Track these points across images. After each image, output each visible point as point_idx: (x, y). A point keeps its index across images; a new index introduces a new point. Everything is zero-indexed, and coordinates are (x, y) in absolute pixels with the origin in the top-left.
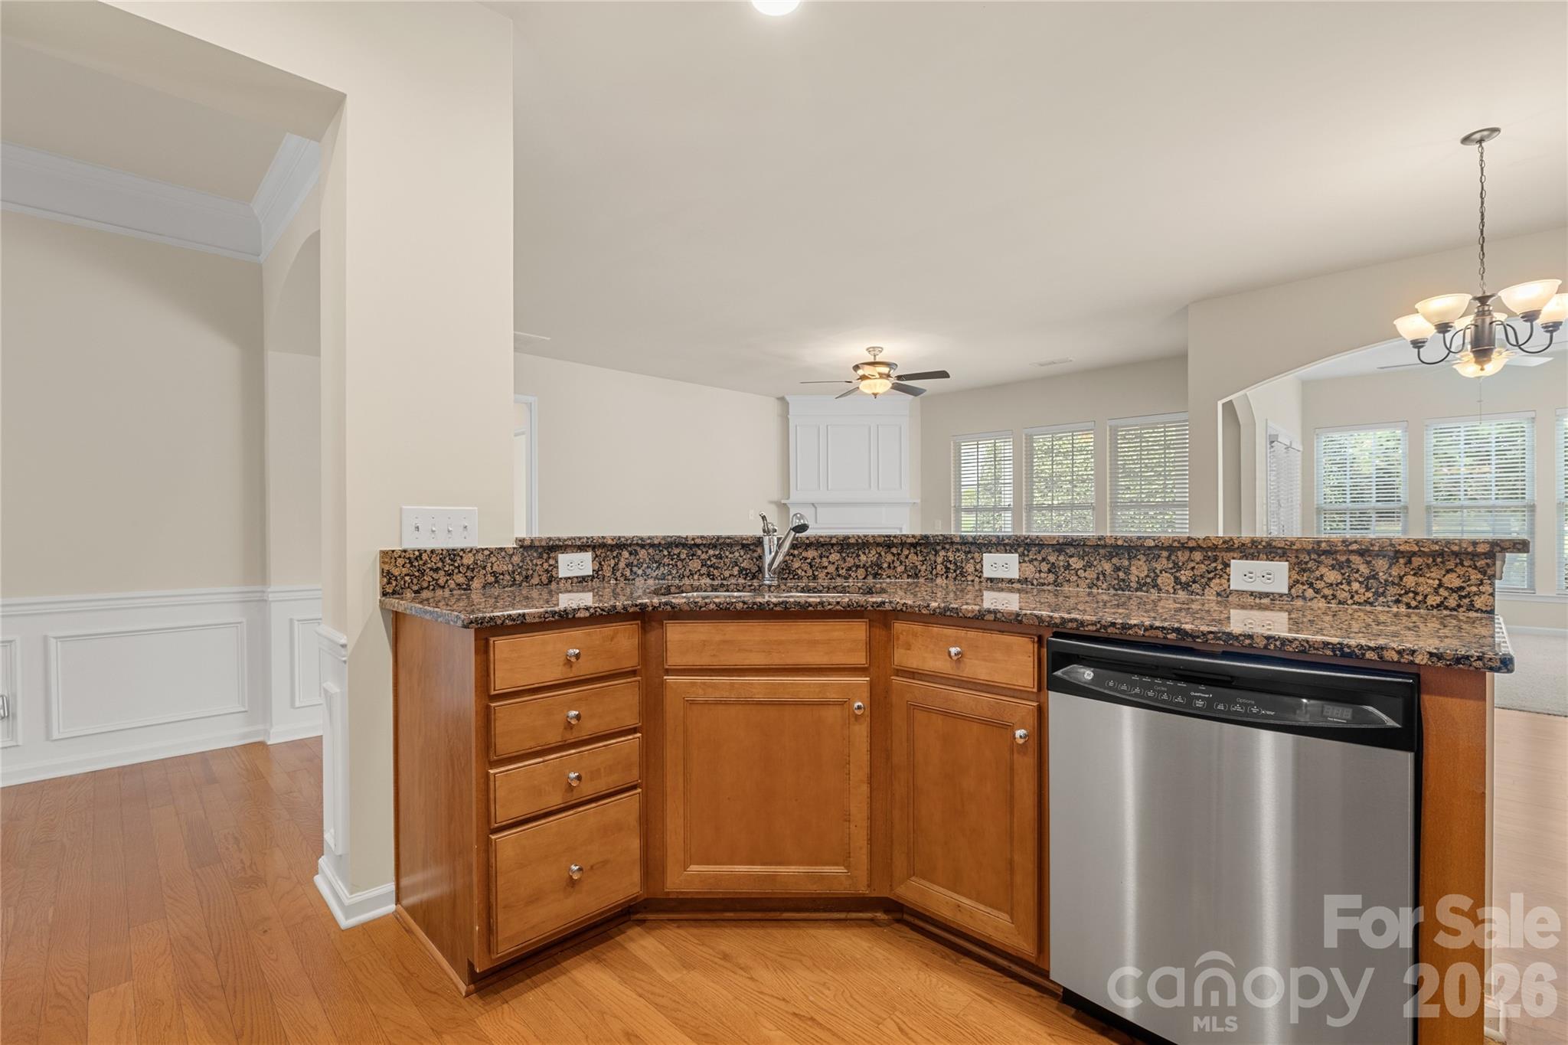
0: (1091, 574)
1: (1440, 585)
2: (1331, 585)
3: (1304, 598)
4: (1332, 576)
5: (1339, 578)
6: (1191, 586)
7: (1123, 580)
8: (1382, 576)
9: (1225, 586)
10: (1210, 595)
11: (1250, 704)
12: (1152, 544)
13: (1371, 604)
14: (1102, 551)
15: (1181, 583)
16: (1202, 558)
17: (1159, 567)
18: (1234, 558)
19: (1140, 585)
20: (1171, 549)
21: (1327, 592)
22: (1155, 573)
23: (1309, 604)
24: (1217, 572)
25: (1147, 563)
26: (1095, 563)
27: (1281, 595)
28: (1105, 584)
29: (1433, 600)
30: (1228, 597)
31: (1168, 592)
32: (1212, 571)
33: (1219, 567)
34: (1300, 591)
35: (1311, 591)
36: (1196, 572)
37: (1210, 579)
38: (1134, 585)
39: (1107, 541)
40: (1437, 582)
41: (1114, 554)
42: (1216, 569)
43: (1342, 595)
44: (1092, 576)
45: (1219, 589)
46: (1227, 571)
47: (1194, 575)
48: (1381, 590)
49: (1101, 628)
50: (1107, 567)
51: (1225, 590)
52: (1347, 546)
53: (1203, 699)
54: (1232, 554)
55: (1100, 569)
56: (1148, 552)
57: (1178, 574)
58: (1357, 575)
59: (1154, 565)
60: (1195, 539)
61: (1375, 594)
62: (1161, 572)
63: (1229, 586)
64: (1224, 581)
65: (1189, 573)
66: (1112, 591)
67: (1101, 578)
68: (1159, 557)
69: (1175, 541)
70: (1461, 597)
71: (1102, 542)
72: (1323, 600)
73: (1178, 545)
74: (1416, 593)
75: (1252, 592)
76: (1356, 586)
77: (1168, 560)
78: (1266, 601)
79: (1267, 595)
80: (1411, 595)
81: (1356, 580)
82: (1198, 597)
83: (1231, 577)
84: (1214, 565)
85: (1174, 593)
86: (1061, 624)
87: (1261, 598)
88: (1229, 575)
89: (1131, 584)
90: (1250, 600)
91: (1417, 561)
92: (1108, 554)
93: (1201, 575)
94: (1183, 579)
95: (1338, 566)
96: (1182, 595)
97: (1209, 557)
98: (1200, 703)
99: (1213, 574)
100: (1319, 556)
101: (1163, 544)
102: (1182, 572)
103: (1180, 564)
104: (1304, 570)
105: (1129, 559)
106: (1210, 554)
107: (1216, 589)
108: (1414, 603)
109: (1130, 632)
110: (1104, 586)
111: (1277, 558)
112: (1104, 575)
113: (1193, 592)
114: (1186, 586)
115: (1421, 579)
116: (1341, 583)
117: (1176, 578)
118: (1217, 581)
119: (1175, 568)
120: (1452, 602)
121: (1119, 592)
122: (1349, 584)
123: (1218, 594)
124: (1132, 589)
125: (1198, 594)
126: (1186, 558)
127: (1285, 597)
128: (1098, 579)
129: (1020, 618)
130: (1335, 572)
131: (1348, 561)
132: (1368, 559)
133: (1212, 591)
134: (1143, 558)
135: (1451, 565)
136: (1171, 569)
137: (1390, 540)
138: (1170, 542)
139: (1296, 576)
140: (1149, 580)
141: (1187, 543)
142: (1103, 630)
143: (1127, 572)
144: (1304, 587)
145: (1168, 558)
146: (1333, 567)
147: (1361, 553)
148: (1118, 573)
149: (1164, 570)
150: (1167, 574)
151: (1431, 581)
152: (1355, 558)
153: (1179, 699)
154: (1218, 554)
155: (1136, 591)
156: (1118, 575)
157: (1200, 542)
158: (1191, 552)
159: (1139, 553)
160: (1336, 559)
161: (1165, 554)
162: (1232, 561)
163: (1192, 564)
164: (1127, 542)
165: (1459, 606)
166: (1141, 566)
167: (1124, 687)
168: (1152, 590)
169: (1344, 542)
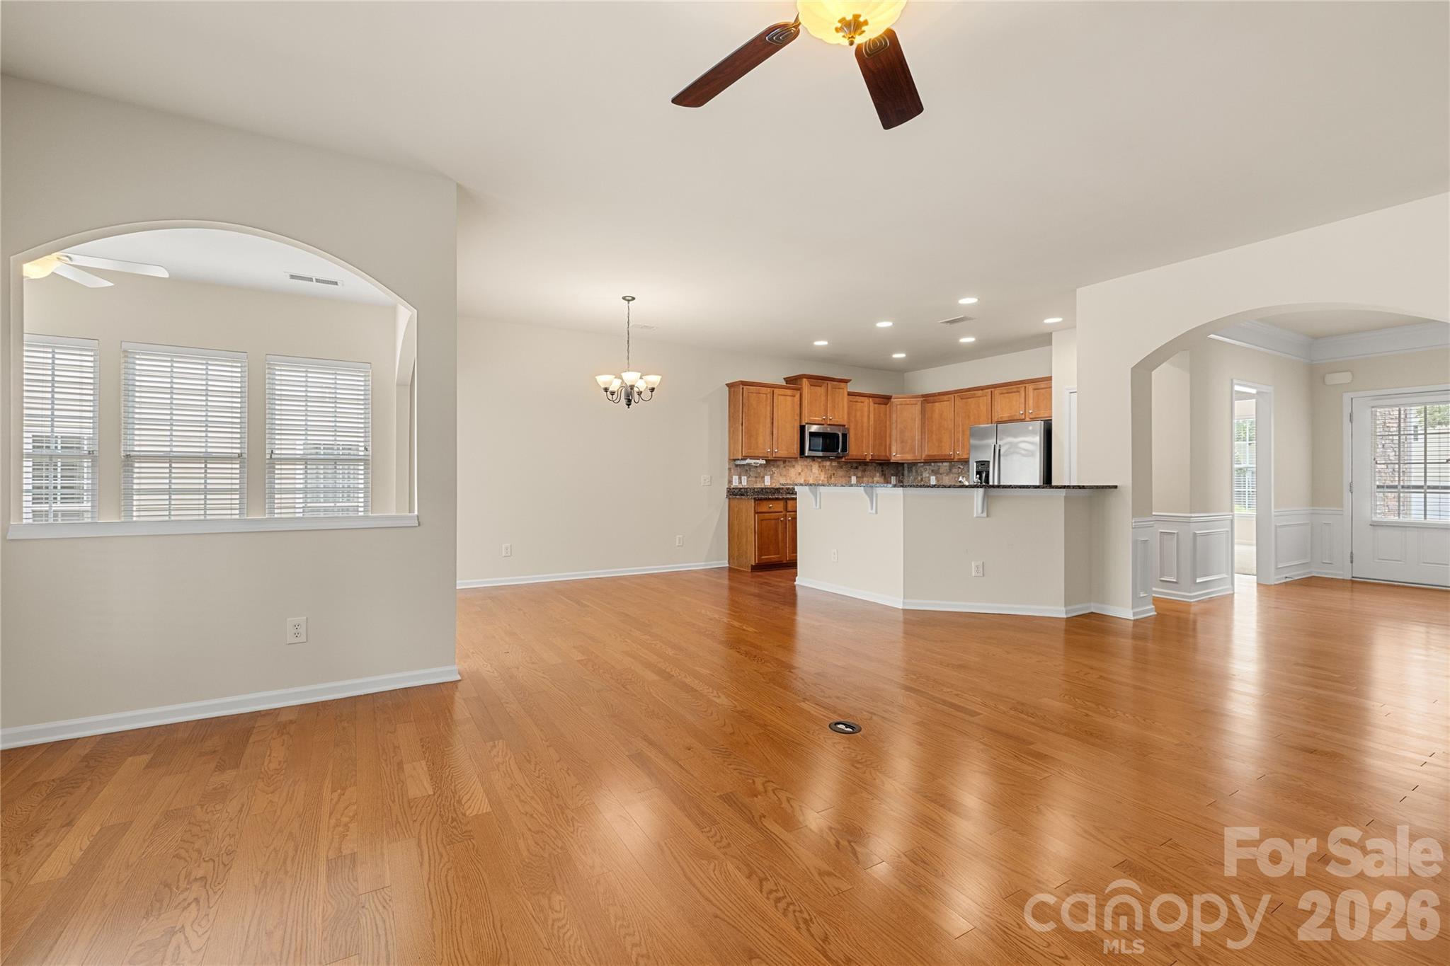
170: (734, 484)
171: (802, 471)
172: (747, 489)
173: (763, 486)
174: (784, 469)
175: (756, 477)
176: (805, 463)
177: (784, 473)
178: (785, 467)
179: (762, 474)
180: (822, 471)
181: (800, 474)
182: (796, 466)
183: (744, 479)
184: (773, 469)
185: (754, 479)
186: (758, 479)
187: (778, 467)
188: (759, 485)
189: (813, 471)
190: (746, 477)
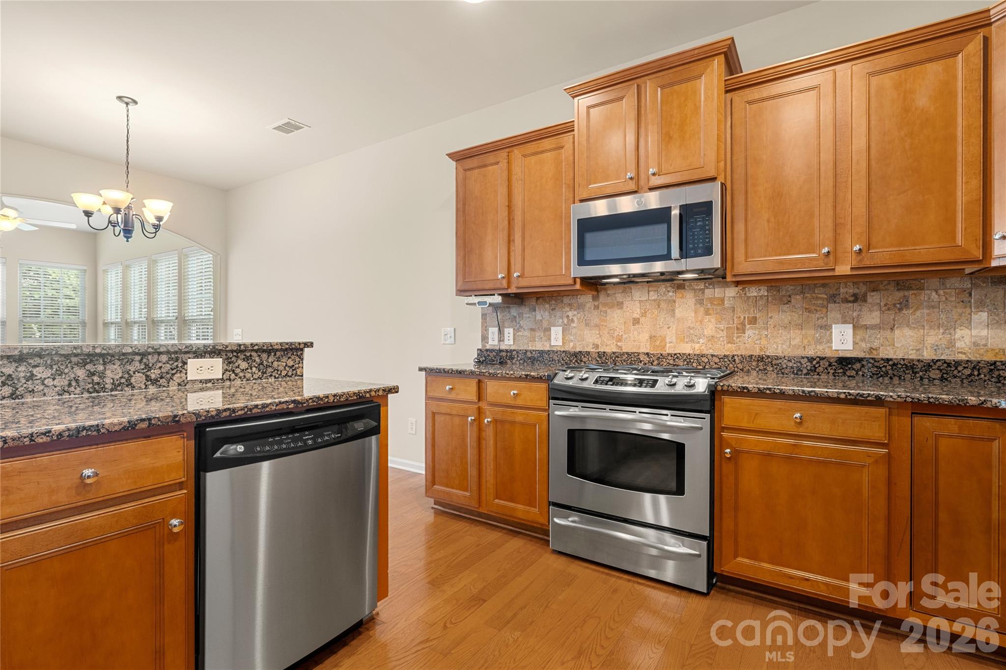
0: (61, 382)
1: (286, 365)
2: (243, 370)
3: (230, 380)
4: (244, 365)
5: (247, 365)
6: (159, 381)
7: (98, 384)
8: (265, 363)
9: (184, 378)
10: (173, 387)
11: (330, 434)
12: (130, 350)
13: (261, 378)
14: (74, 359)
15: (151, 380)
16: (167, 359)
17: (132, 369)
18: (189, 358)
19: (115, 386)
20: (144, 355)
21: (241, 374)
22: (129, 374)
23: (233, 383)
24: (178, 369)
25: (122, 366)
26: (66, 371)
27: (218, 380)
28: (79, 389)
29: (284, 373)
30: (185, 385)
31: (140, 388)
32: (175, 369)
33: (180, 365)
34: (228, 376)
35: (233, 375)
36: (163, 370)
37: (173, 374)
38: (109, 386)
39: (84, 349)
40: (285, 364)
41: (88, 361)
42: (177, 366)
43: (248, 375)
44: (62, 383)
45: (179, 381)
46: (185, 367)
47: (161, 372)
48: (264, 371)
49: (247, 411)
50: (81, 373)
51: (183, 381)
52: (253, 347)
53: (310, 439)
54: (188, 355)
55: (73, 376)
56: (122, 357)
57: (149, 373)
58: (254, 363)
59: (128, 367)
60: (165, 346)
61: (262, 373)
62: (134, 373)
63: (187, 378)
64: (183, 375)
65: (158, 372)
66: (86, 395)
67: (74, 383)
68: (133, 360)
69: (150, 347)
70: (293, 370)
71: (79, 351)
72: (239, 379)
73: (152, 350)
74: (278, 370)
75: (201, 380)
76: (254, 369)
77: (140, 363)
78: (209, 385)
79: (210, 381)
80: (276, 371)
81: (254, 366)
82: (164, 389)
83: (188, 371)
84: (176, 364)
85: (145, 388)
86: (217, 415)
87: (206, 383)
88: (186, 370)
89: (107, 386)
90: (200, 385)
91: (278, 354)
92: (81, 361)
93: (167, 372)
94: (153, 376)
95: (246, 359)
96: (152, 390)
97: (172, 358)
98: (310, 442)
99: (175, 370)
100: (237, 353)
101: (139, 350)
102: (152, 371)
103: (151, 365)
104: (230, 363)
105: (104, 364)
106: (173, 356)
107: (177, 381)
108: (277, 376)
109: (267, 409)
110: (78, 391)
111: (216, 356)
112: (77, 381)
113: (160, 385)
114: (155, 382)
115: (280, 363)
116: (248, 369)
117: (147, 376)
118: (178, 375)
119: (146, 368)
120: (290, 374)
121: (94, 395)
122: (251, 369)
123: (179, 385)
124: (107, 390)
125: (164, 386)
126: (155, 360)
127: (220, 381)
128: (70, 385)
129: (177, 419)
130: (245, 362)
131: (251, 356)
132: (260, 354)
133: (175, 382)
134: (118, 363)
135: (289, 355)
136: (143, 369)
137: (271, 343)
138: (146, 348)
139: (226, 367)
140: (123, 381)
141: (159, 348)
142: (249, 412)
143: (102, 375)
144: (230, 373)
145: (141, 361)
146: (244, 359)
147: (256, 351)
148: (93, 377)
149: (137, 371)
150: (139, 374)
151: (283, 364)
152: (254, 354)
153: (300, 444)
154: (179, 356)
155: (111, 391)
156: (93, 380)
157: (169, 348)
158: (159, 355)
159: (113, 359)
160: (245, 355)
161: (138, 358)
162: (189, 360)
163: (160, 365)
164: (105, 350)
165: (292, 374)
166: (116, 369)
167: (268, 448)
168: (126, 389)
169: (252, 344)
170: (490, 342)
171: (644, 314)
172: (511, 351)
173: (547, 348)
174: (596, 313)
175: (532, 330)
176: (653, 296)
177: (596, 320)
178: (597, 307)
179: (545, 324)
180: (707, 313)
181: (636, 321)
182: (626, 304)
183: (509, 332)
184: (570, 314)
185: (527, 333)
186: (537, 334)
187: (580, 307)
188: (539, 346)
189: (678, 312)
190: (511, 330)
